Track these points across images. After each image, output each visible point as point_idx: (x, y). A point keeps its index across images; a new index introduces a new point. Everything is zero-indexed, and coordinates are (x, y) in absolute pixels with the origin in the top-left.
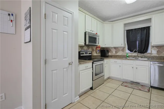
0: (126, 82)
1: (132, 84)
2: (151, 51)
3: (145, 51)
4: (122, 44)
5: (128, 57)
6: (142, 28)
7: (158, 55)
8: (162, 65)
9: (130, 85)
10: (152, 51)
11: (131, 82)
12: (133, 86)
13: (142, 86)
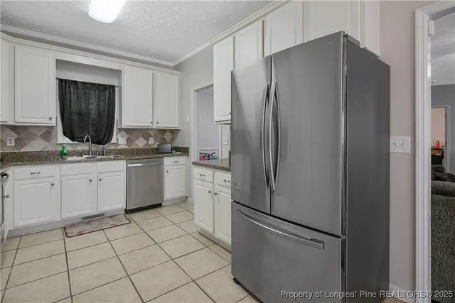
0: (73, 226)
1: (88, 223)
2: (117, 140)
3: (106, 138)
4: (50, 119)
5: (65, 154)
6: (100, 85)
7: (127, 147)
8: (140, 165)
9: (88, 228)
10: (119, 140)
11: (84, 218)
12: (95, 225)
13: (111, 217)
